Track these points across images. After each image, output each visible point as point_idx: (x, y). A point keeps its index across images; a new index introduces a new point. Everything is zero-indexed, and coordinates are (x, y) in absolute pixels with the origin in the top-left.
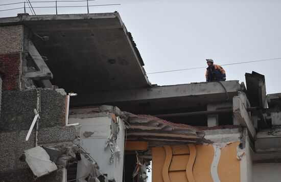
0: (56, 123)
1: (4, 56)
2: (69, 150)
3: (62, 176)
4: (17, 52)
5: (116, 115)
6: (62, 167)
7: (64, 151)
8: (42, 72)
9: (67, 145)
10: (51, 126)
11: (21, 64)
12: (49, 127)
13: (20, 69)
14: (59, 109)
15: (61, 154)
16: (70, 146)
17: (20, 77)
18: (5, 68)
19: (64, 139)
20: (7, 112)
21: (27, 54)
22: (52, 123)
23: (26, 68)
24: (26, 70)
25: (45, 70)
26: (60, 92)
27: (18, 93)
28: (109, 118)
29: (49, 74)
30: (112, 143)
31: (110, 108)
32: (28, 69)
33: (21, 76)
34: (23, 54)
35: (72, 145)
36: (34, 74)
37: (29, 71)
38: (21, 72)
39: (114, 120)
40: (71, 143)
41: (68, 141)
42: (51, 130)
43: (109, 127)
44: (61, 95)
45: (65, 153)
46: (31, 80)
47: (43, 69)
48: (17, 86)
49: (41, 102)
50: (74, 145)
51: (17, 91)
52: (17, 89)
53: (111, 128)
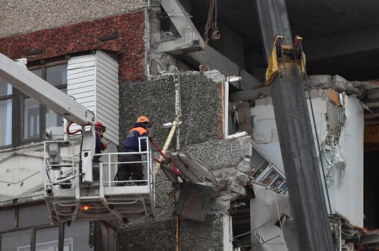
0: (208, 136)
1: (119, 19)
2: (231, 184)
3: (222, 231)
4: (139, 9)
5: (339, 91)
6: (222, 215)
7: (223, 186)
8: (184, 41)
9: (227, 173)
10: (200, 141)
11: (147, 31)
12: (196, 142)
13: (145, 41)
14: (211, 109)
15: (219, 192)
16: (232, 175)
17: (146, 55)
18: (123, 40)
19: (222, 162)
20: (128, 121)
21: (158, 9)
22: (202, 136)
23: (157, 36)
24: (158, 40)
25: (189, 35)
26: (212, 76)
27: (144, 85)
28: (324, 99)
29: (196, 42)
30: (328, 147)
31: (324, 79)
32: (162, 37)
33: (149, 53)
34: (149, 11)
35: (236, 173)
36: (171, 46)
37: (164, 40)
38: (147, 45)
39: (333, 102)
40: (233, 170)
41: (228, 167)
42: (200, 148)
43: (324, 116)
44: (214, 83)
45: (225, 189)
46: (168, 57)
47: (187, 34)
48: (142, 71)
49: (182, 98)
50: (239, 174)
51: (143, 81)
52: (142, 78)
53: (327, 118)
